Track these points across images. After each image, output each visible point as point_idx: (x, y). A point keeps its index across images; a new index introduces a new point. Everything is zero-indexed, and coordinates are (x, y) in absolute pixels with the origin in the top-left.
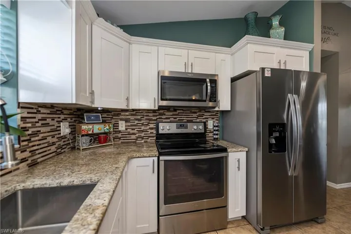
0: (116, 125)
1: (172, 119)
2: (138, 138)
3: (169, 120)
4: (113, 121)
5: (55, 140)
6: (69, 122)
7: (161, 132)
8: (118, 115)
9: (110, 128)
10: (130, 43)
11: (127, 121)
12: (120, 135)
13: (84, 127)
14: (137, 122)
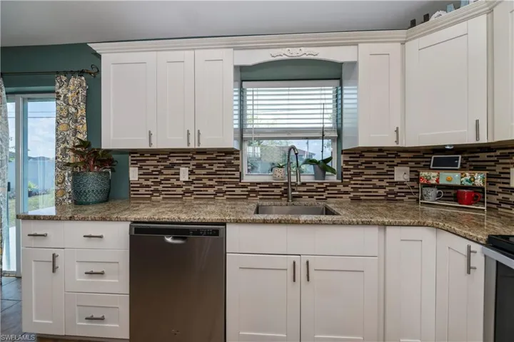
6: (411, 167)
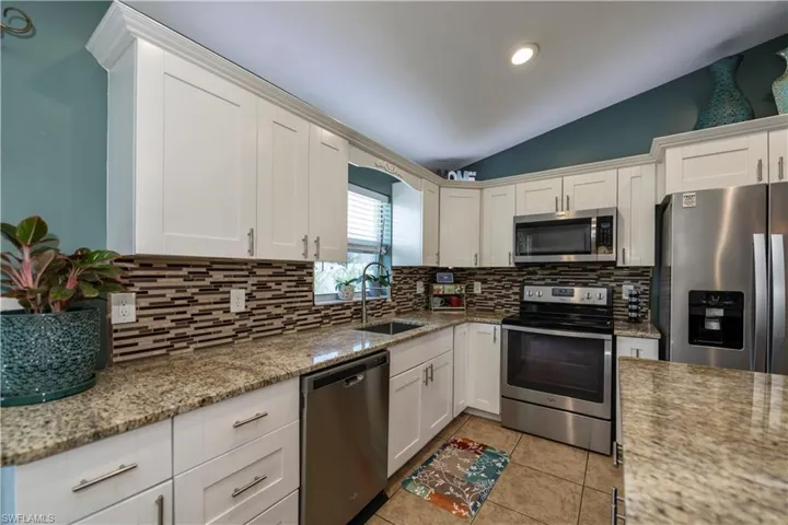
0: (469, 288)
1: (549, 281)
2: (496, 304)
3: (543, 283)
4: (468, 282)
5: (412, 296)
7: (526, 298)
8: (474, 274)
9: (461, 290)
10: (481, 189)
11: (484, 282)
12: (474, 300)
13: (436, 287)
14: (496, 283)
